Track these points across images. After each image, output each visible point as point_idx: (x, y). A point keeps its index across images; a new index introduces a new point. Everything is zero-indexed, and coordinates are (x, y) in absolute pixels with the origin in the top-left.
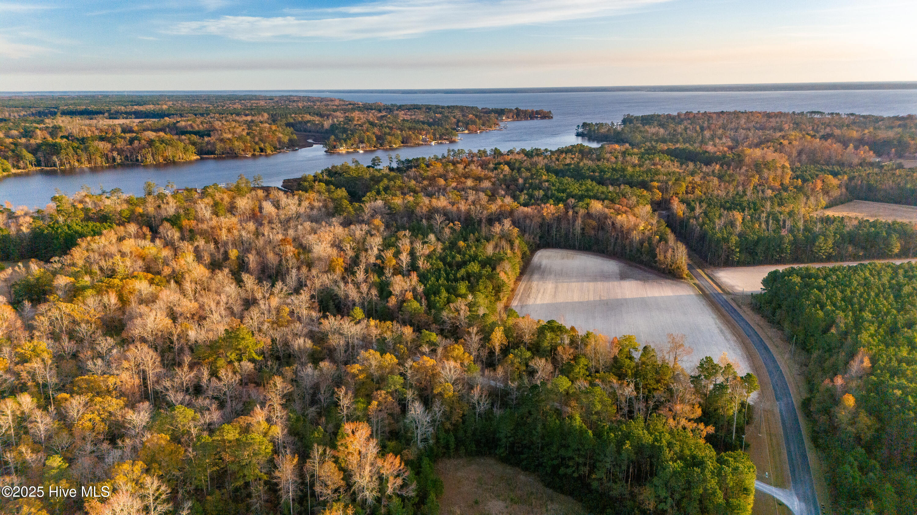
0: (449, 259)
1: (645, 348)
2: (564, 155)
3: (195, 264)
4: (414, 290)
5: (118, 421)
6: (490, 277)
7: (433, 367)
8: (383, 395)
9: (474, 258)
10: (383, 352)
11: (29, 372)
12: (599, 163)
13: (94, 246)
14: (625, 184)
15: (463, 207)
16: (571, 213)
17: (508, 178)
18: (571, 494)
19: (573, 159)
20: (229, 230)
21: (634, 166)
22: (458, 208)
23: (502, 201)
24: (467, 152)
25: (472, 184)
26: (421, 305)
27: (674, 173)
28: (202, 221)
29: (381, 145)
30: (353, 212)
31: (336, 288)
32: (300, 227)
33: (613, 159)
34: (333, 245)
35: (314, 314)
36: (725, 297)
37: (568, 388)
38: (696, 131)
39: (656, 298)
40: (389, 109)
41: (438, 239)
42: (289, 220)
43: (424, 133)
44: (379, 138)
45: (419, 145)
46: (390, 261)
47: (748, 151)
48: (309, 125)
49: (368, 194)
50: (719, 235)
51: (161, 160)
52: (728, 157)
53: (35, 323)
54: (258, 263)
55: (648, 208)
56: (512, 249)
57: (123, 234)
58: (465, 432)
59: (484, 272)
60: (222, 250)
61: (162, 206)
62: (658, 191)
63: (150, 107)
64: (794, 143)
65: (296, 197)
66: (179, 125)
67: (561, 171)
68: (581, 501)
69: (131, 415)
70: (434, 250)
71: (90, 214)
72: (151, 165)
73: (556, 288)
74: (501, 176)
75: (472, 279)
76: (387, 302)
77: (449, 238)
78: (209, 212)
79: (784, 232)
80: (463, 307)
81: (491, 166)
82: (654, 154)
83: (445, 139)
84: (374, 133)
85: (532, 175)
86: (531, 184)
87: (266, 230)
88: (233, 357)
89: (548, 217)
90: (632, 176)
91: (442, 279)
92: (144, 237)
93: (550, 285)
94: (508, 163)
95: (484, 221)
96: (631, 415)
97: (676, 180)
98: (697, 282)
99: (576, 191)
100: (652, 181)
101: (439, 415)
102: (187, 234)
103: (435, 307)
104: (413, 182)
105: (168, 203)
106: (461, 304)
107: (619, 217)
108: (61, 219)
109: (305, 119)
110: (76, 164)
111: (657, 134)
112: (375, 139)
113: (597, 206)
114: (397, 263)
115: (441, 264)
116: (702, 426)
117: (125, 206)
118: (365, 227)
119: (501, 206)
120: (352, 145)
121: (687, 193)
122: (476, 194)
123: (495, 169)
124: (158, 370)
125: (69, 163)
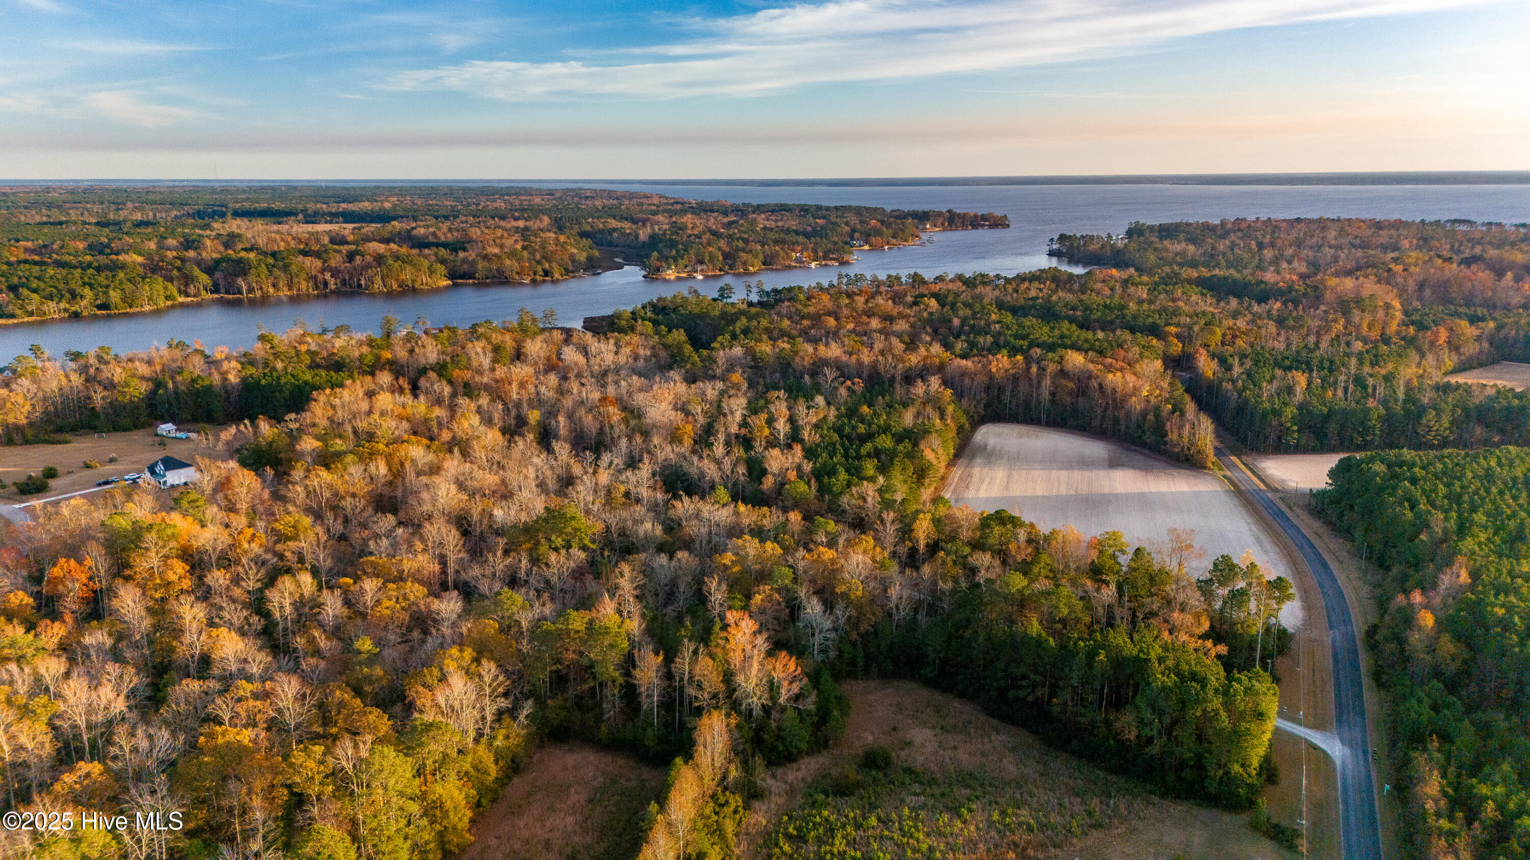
0: (847, 430)
1: (1138, 551)
2: (1027, 284)
3: (482, 428)
4: (799, 468)
5: (421, 612)
6: (910, 456)
7: (833, 561)
8: (768, 592)
9: (885, 430)
10: (762, 541)
11: (293, 553)
12: (1083, 297)
13: (337, 401)
14: (1122, 328)
15: (866, 357)
16: (1034, 369)
17: (936, 317)
18: (1023, 724)
19: (1041, 290)
20: (522, 385)
21: (1141, 302)
22: (858, 360)
23: (928, 350)
24: (868, 277)
25: (879, 326)
26: (810, 487)
27: (1204, 313)
28: (480, 372)
29: (731, 268)
30: (700, 364)
31: (684, 464)
32: (623, 383)
33: (1107, 292)
34: (676, 409)
35: (660, 496)
36: (1269, 495)
37: (1023, 588)
38: (1250, 249)
39: (1162, 494)
40: (741, 211)
41: (829, 403)
42: (605, 373)
43: (799, 248)
44: (726, 256)
45: (790, 268)
46: (761, 429)
47: (1332, 282)
48: (615, 235)
49: (720, 338)
50: (1266, 405)
51: (395, 286)
52: (1297, 291)
53: (290, 495)
54: (570, 431)
55: (1158, 364)
56: (942, 417)
57: (372, 386)
58: (878, 647)
59: (900, 447)
60: (514, 412)
61: (417, 350)
62: (1176, 341)
63: (366, 205)
64: (1412, 269)
65: (612, 341)
66: (415, 232)
67: (1022, 308)
68: (1036, 733)
69: (436, 605)
70: (825, 418)
71: (318, 360)
72: (381, 293)
73: (1009, 477)
74: (925, 314)
75: (883, 457)
76: (761, 483)
77: (846, 402)
78: (488, 360)
79: (1371, 403)
80: (871, 493)
81: (909, 299)
82: (1176, 283)
83: (832, 259)
84: (720, 249)
85: (975, 313)
86: (973, 327)
87: (575, 387)
88: (559, 542)
89: (999, 376)
90: (1135, 317)
91: (839, 456)
92: (401, 391)
93: (1000, 474)
94: (935, 296)
95: (898, 378)
96: (1110, 624)
97: (1206, 324)
98: (1228, 473)
99: (1045, 338)
100: (1167, 324)
101: (842, 621)
102: (460, 390)
103: (830, 492)
104: (786, 323)
105: (424, 347)
106: (869, 490)
107: (1110, 376)
108: (279, 365)
109: (609, 227)
110: (271, 290)
111: (1183, 254)
112: (721, 258)
113: (1076, 360)
114: (772, 434)
115: (836, 437)
116: (1209, 644)
117: (365, 349)
118: (719, 385)
119: (925, 358)
120: (686, 266)
121: (1223, 343)
122: (886, 339)
123: (915, 303)
124: (462, 555)
125: (261, 289)
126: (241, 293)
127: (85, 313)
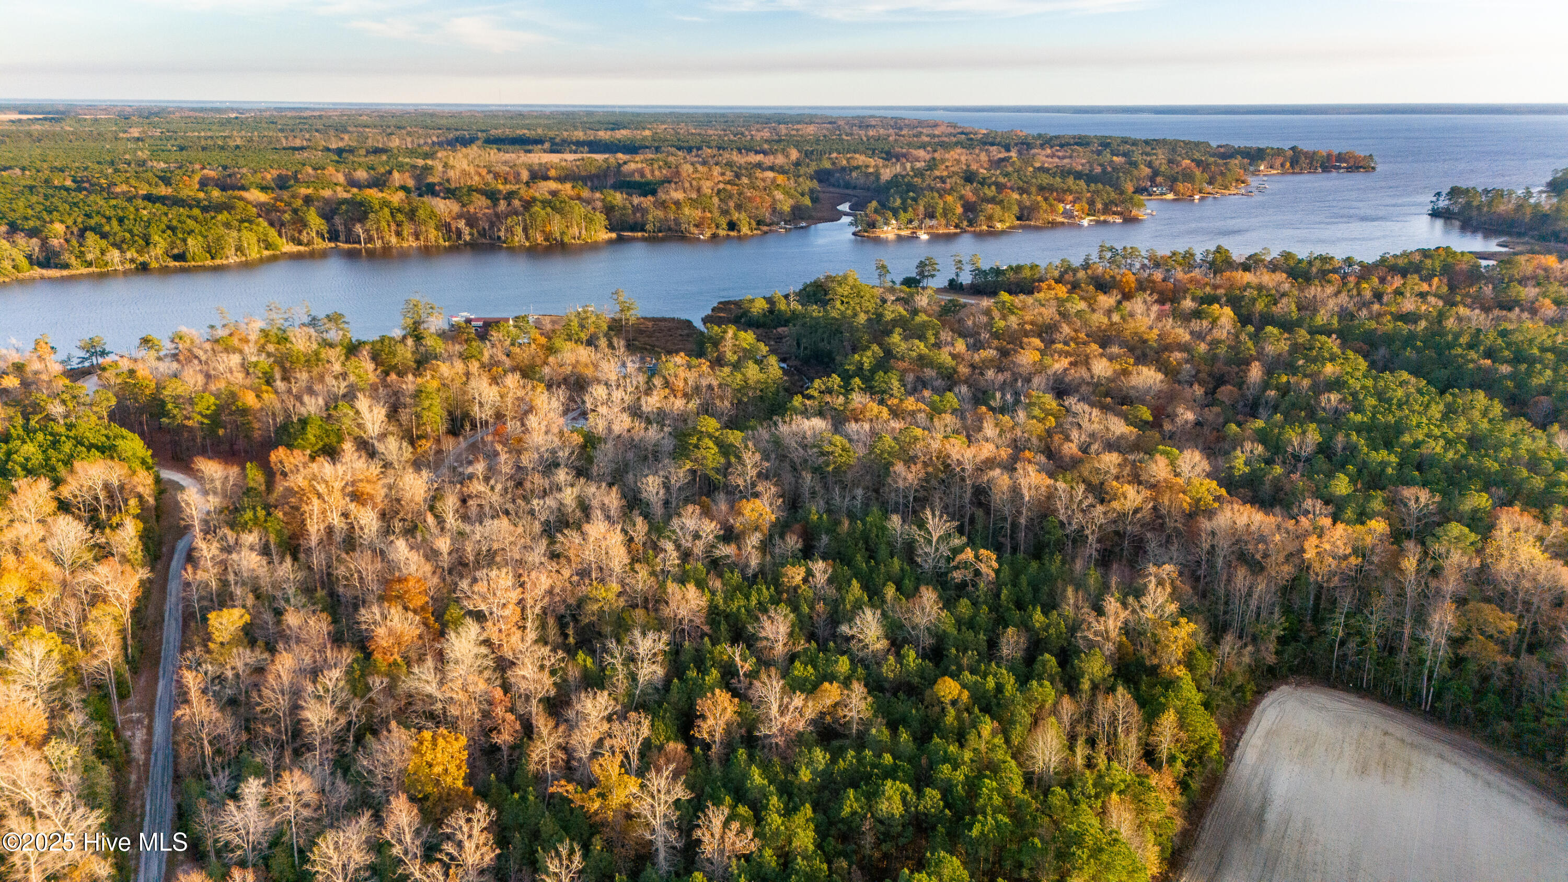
2: (1399, 281)
12: (1508, 323)
15: (1033, 482)
16: (1412, 564)
17: (1222, 352)
19: (1423, 297)
22: (1017, 486)
23: (1174, 462)
24: (1144, 253)
29: (971, 224)
40: (1025, 145)
43: (1070, 198)
44: (969, 208)
45: (1054, 225)
48: (854, 174)
49: (817, 384)
51: (540, 239)
66: (625, 168)
67: (1387, 344)
72: (522, 247)
74: (1206, 345)
81: (1189, 303)
83: (1115, 213)
84: (961, 197)
85: (1294, 351)
89: (1321, 575)
99: (1435, 446)
109: (855, 163)
110: (394, 240)
112: (959, 210)
113: (1520, 541)
119: (1159, 491)
120: (910, 221)
123: (1197, 314)
125: (382, 238)
126: (360, 243)
127: (154, 265)
